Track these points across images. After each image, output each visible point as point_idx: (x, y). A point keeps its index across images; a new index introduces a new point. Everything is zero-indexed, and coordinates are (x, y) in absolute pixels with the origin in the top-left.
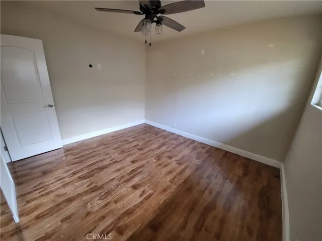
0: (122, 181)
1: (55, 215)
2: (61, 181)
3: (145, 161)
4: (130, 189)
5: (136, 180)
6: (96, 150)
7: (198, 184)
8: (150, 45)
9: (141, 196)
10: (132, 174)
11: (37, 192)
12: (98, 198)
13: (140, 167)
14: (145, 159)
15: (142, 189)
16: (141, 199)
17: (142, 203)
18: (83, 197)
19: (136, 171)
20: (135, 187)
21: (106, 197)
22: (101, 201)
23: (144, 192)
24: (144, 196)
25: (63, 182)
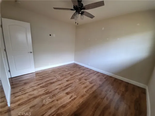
0: (61, 90)
1: (27, 104)
2: (32, 88)
3: (73, 81)
4: (65, 94)
5: (68, 90)
6: (50, 74)
7: (100, 94)
8: (78, 24)
9: (70, 98)
10: (66, 87)
11: (21, 92)
12: (49, 97)
13: (70, 84)
14: (73, 80)
15: (71, 95)
16: (70, 100)
17: (70, 102)
18: (41, 96)
19: (68, 85)
20: (67, 94)
21: (53, 97)
22: (50, 99)
23: (72, 96)
24: (72, 99)
25: (33, 88)
